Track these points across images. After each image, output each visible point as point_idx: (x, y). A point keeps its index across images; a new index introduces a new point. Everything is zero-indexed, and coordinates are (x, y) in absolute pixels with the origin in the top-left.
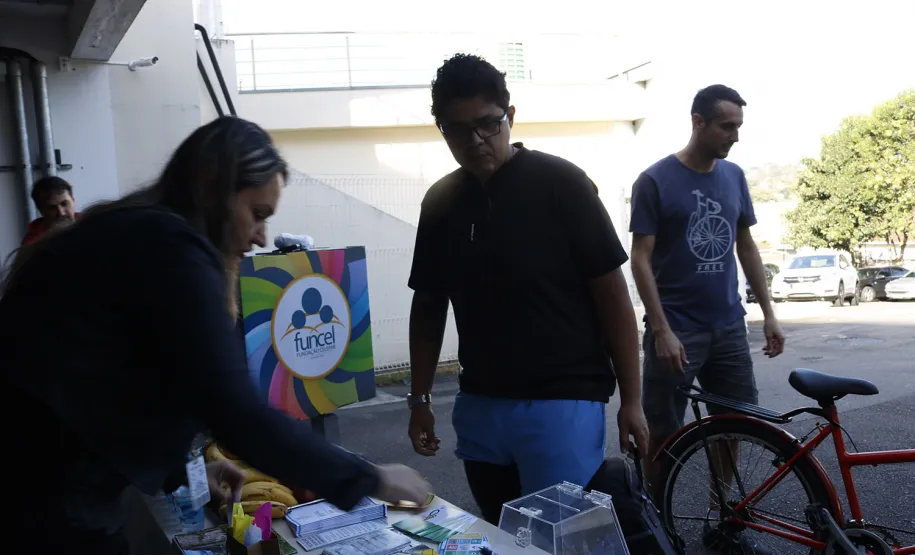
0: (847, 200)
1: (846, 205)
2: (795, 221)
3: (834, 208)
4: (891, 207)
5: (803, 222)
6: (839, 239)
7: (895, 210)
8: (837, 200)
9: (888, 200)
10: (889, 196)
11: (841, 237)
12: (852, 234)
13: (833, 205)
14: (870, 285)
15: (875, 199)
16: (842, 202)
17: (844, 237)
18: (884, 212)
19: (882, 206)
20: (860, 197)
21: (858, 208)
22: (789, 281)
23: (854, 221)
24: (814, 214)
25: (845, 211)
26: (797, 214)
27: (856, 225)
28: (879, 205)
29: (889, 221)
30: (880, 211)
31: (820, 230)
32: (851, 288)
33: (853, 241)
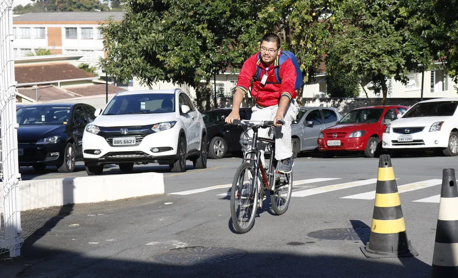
0: (191, 13)
1: (189, 20)
2: (120, 40)
3: (174, 23)
4: (248, 26)
5: (132, 42)
6: (181, 68)
7: (253, 30)
8: (178, 12)
9: (244, 16)
10: (246, 10)
11: (184, 65)
12: (197, 61)
13: (172, 19)
14: (221, 136)
15: (228, 13)
16: (184, 16)
17: (187, 65)
18: (239, 32)
19: (237, 23)
20: (208, 9)
21: (206, 25)
22: (108, 133)
23: (200, 43)
24: (148, 30)
25: (189, 28)
26: (124, 30)
27: (204, 48)
28: (233, 21)
29: (246, 45)
30: (234, 30)
31: (155, 54)
32: (195, 142)
33: (199, 71)
